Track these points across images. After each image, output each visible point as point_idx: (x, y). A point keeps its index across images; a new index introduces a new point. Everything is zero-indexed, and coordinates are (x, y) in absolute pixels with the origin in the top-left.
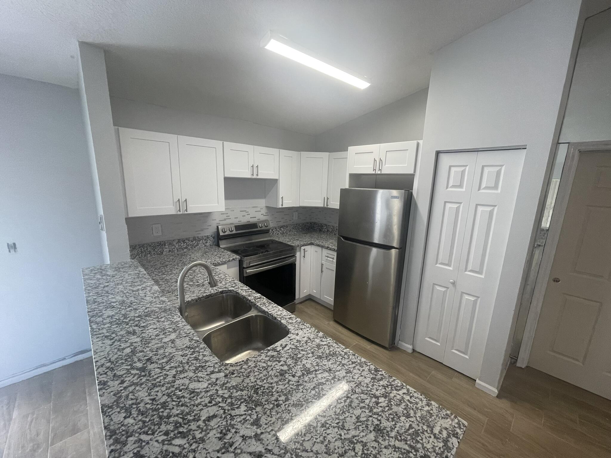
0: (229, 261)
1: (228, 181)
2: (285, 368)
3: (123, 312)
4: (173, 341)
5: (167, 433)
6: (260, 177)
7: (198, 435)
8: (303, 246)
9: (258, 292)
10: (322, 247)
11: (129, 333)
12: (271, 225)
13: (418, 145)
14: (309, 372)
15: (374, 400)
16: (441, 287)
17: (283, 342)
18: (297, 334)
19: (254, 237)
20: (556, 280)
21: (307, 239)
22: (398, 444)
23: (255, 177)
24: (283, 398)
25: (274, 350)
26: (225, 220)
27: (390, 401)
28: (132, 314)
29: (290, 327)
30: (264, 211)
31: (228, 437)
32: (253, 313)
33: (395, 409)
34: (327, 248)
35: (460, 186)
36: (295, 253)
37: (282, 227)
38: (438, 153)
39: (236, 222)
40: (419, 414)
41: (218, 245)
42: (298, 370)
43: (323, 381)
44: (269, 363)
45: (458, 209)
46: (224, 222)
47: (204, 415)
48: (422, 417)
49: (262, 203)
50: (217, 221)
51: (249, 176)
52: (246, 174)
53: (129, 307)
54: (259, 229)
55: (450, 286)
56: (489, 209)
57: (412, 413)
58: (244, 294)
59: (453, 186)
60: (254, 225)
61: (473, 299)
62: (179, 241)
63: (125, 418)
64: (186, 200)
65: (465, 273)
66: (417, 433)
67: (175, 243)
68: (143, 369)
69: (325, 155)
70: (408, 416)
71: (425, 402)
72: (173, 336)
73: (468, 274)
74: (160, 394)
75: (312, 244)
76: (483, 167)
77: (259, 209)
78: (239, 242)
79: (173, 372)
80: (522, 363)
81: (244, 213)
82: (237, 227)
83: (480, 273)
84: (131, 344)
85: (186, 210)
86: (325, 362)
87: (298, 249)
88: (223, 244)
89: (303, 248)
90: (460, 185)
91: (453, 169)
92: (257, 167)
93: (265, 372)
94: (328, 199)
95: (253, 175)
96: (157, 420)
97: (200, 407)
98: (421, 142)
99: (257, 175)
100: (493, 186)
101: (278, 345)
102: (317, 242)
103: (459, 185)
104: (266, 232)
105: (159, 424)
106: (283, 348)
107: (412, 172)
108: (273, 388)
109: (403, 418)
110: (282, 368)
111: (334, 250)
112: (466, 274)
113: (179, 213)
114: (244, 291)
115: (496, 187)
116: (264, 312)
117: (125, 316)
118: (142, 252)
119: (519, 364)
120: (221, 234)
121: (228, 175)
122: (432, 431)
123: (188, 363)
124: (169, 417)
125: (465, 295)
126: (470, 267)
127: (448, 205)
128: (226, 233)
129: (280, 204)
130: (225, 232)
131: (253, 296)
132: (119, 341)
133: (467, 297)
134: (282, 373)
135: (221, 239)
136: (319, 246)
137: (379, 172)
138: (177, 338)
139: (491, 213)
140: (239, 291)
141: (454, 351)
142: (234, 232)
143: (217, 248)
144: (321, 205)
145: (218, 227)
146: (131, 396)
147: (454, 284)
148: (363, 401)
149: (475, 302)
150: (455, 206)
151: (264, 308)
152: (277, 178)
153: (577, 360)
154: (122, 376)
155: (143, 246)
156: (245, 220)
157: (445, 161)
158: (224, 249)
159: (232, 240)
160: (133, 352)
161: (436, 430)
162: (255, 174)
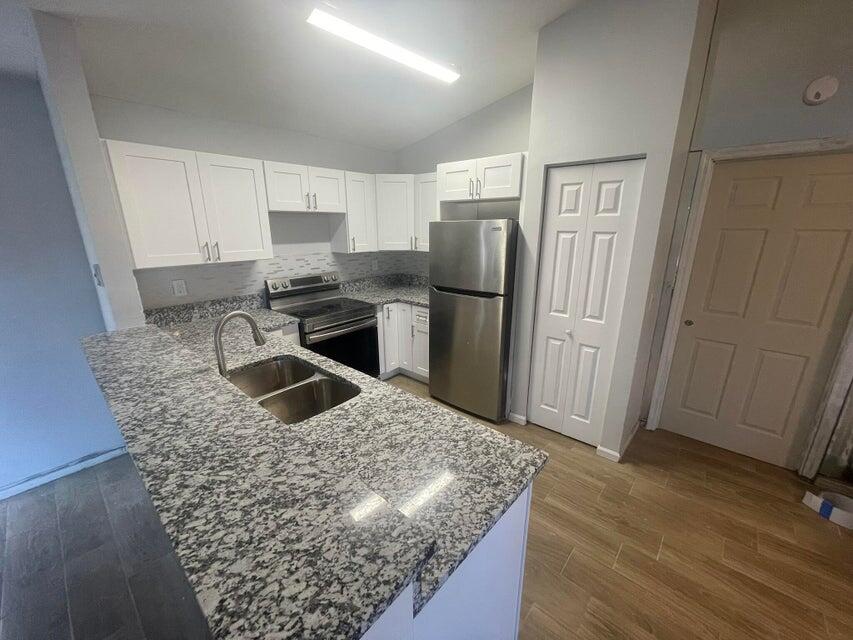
0: (284, 325)
1: (276, 217)
2: (354, 424)
3: (145, 376)
4: (212, 398)
5: (212, 468)
6: (320, 210)
7: (247, 467)
8: (386, 303)
9: (322, 354)
10: (411, 303)
11: (155, 394)
12: (341, 279)
13: (523, 158)
14: (381, 425)
15: (452, 443)
16: (557, 341)
17: (353, 401)
18: (371, 393)
19: (319, 294)
20: (689, 323)
21: (392, 295)
22: (471, 476)
23: (312, 210)
24: (350, 450)
25: (342, 409)
26: (276, 272)
27: (470, 443)
28: (157, 377)
29: (361, 386)
30: (330, 259)
31: (281, 465)
32: (317, 378)
33: (474, 449)
34: (418, 304)
35: (575, 210)
36: (375, 313)
37: (357, 281)
38: (548, 168)
39: (293, 275)
40: (500, 451)
41: (269, 307)
42: (369, 425)
43: (398, 432)
44: (334, 422)
45: (573, 239)
46: (276, 276)
47: (253, 452)
48: (502, 454)
49: (325, 249)
50: (265, 275)
51: (303, 208)
52: (300, 206)
53: (152, 371)
54: (324, 283)
55: (568, 338)
56: (608, 237)
57: (492, 451)
58: (305, 358)
59: (567, 211)
60: (317, 279)
61: (592, 351)
62: (213, 303)
63: (163, 461)
64: (217, 244)
65: (583, 319)
66: (494, 466)
67: (207, 306)
68: (179, 423)
69: (409, 178)
70: (488, 454)
71: (508, 441)
72: (212, 394)
73: (586, 321)
74: (201, 441)
75: (397, 301)
76: (601, 183)
77: (322, 257)
78: (298, 303)
79: (216, 423)
80: (652, 425)
81: (302, 263)
82: (294, 282)
83: (599, 318)
84: (160, 404)
85: (219, 258)
86: (401, 415)
87: (379, 307)
88: (276, 305)
89: (386, 306)
91: (566, 188)
92: (315, 196)
93: (329, 430)
94: (416, 239)
95: (309, 207)
96: (199, 459)
97: (248, 447)
98: (526, 154)
99: (315, 208)
100: (612, 207)
101: (346, 404)
102: (405, 298)
103: (574, 208)
104: (335, 287)
105: (203, 463)
106: (352, 407)
107: (517, 195)
108: (338, 442)
109: (481, 456)
110: (351, 424)
111: (426, 306)
112: (584, 321)
113: (209, 262)
114: (305, 355)
115: (615, 209)
116: (330, 375)
117: (148, 380)
118: (161, 319)
119: (648, 427)
120: (272, 291)
121: (274, 208)
122: (510, 463)
123: (232, 415)
124: (213, 457)
125: (583, 347)
126: (588, 313)
127: (562, 236)
128: (278, 290)
129: (352, 247)
130: (276, 289)
131: (316, 359)
132: (145, 401)
133: (586, 349)
134: (350, 429)
135: (272, 299)
136: (406, 302)
137: (477, 197)
138: (217, 394)
139: (611, 242)
140: (299, 355)
141: (573, 417)
142: (290, 288)
143: (267, 311)
144: (408, 248)
145: (266, 282)
146: (166, 445)
147: (570, 335)
148: (440, 445)
149: (595, 354)
150: (570, 236)
151: (330, 371)
152: (343, 211)
153: (709, 414)
154: (153, 430)
155: (161, 310)
156: (304, 272)
157: (557, 177)
158: (278, 311)
159: (288, 300)
160: (164, 410)
161: (515, 463)
162: (312, 205)
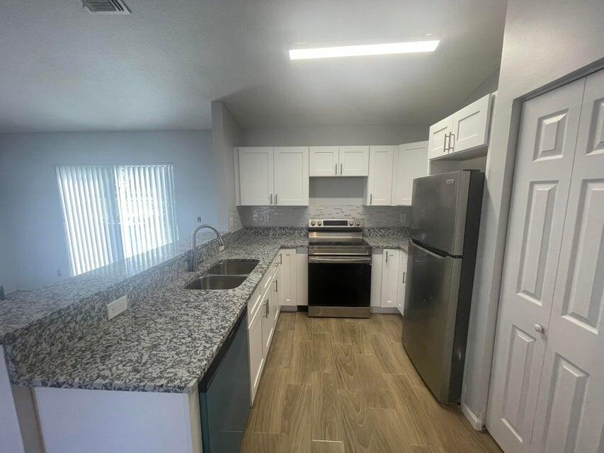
0: (297, 247)
1: (313, 180)
6: (344, 175)
8: (386, 248)
12: (368, 225)
13: (493, 99)
16: (525, 335)
23: (339, 175)
26: (319, 215)
30: (361, 210)
35: (556, 150)
38: (522, 102)
41: (308, 236)
45: (552, 192)
49: (357, 202)
50: (312, 216)
51: (333, 174)
52: (330, 173)
54: (349, 226)
55: (538, 336)
59: (546, 153)
60: (344, 222)
61: (577, 374)
62: (280, 228)
65: (565, 317)
67: (277, 229)
73: (568, 321)
75: (399, 248)
77: (355, 208)
81: (338, 211)
82: (327, 223)
83: (591, 323)
85: (277, 203)
87: (377, 250)
89: (385, 250)
90: (554, 150)
91: (545, 123)
92: (341, 165)
95: (336, 173)
99: (341, 173)
103: (553, 148)
112: (564, 319)
113: (271, 205)
120: (311, 226)
121: (314, 174)
125: (563, 361)
126: (572, 307)
127: (538, 188)
128: (315, 226)
130: (313, 225)
133: (565, 366)
135: (310, 231)
137: (451, 151)
142: (322, 226)
147: (543, 331)
149: (582, 382)
150: (549, 187)
152: (366, 175)
155: (256, 228)
156: (338, 217)
157: (533, 111)
162: (339, 171)
